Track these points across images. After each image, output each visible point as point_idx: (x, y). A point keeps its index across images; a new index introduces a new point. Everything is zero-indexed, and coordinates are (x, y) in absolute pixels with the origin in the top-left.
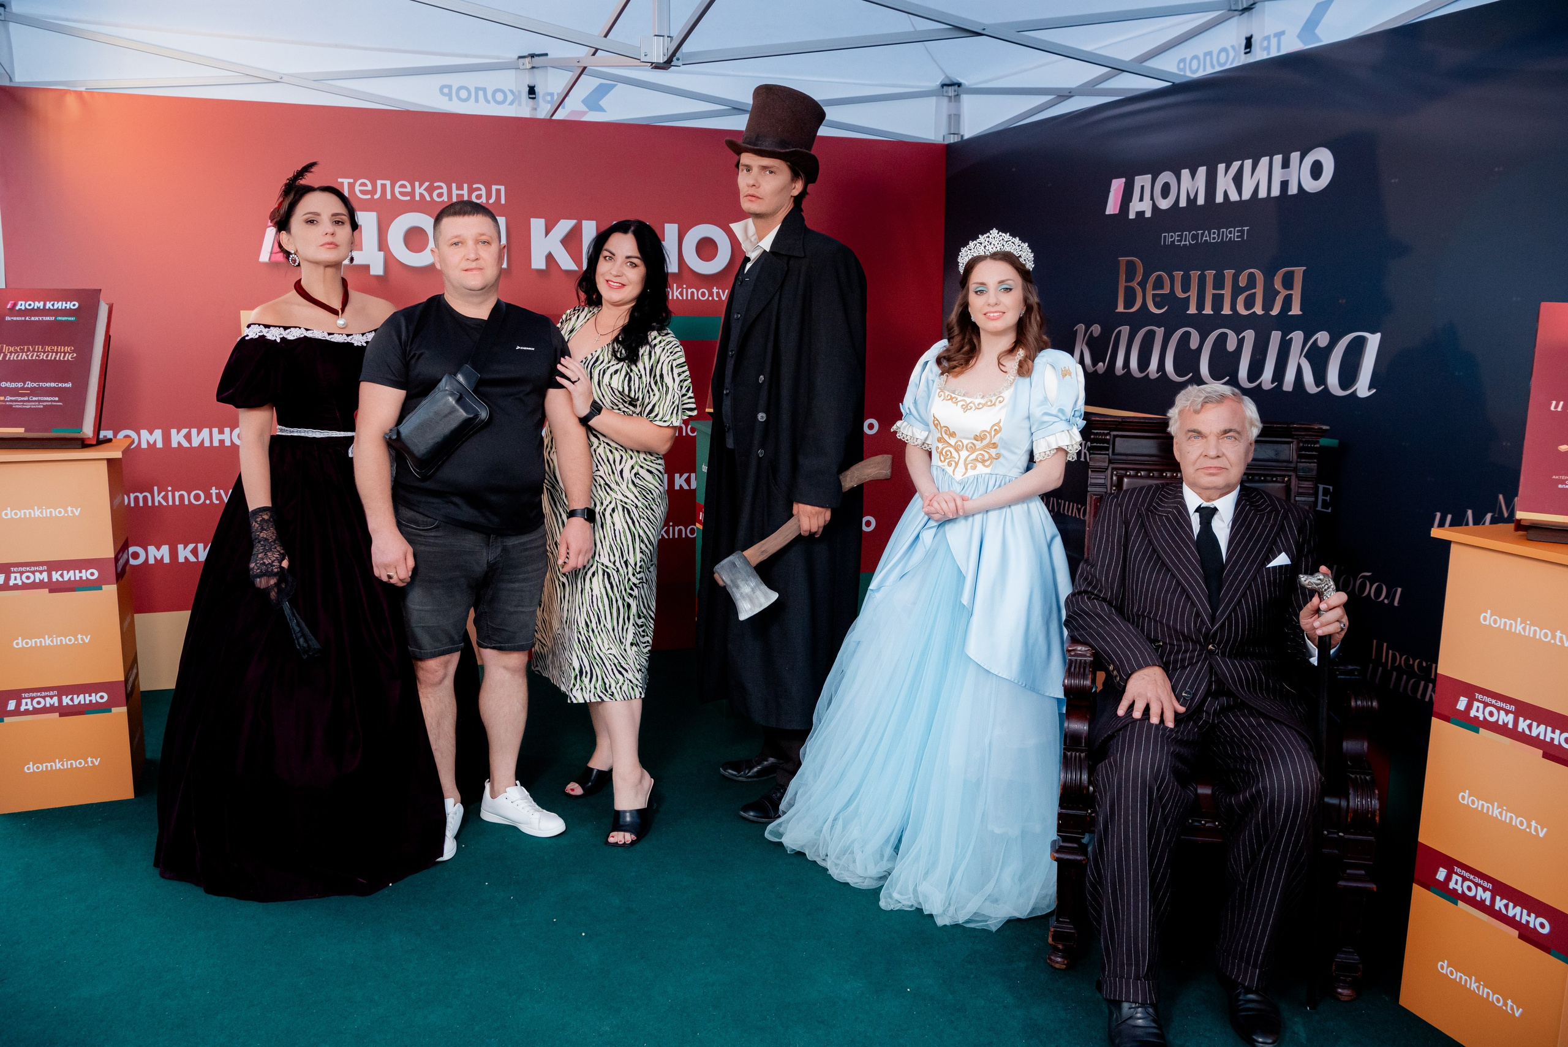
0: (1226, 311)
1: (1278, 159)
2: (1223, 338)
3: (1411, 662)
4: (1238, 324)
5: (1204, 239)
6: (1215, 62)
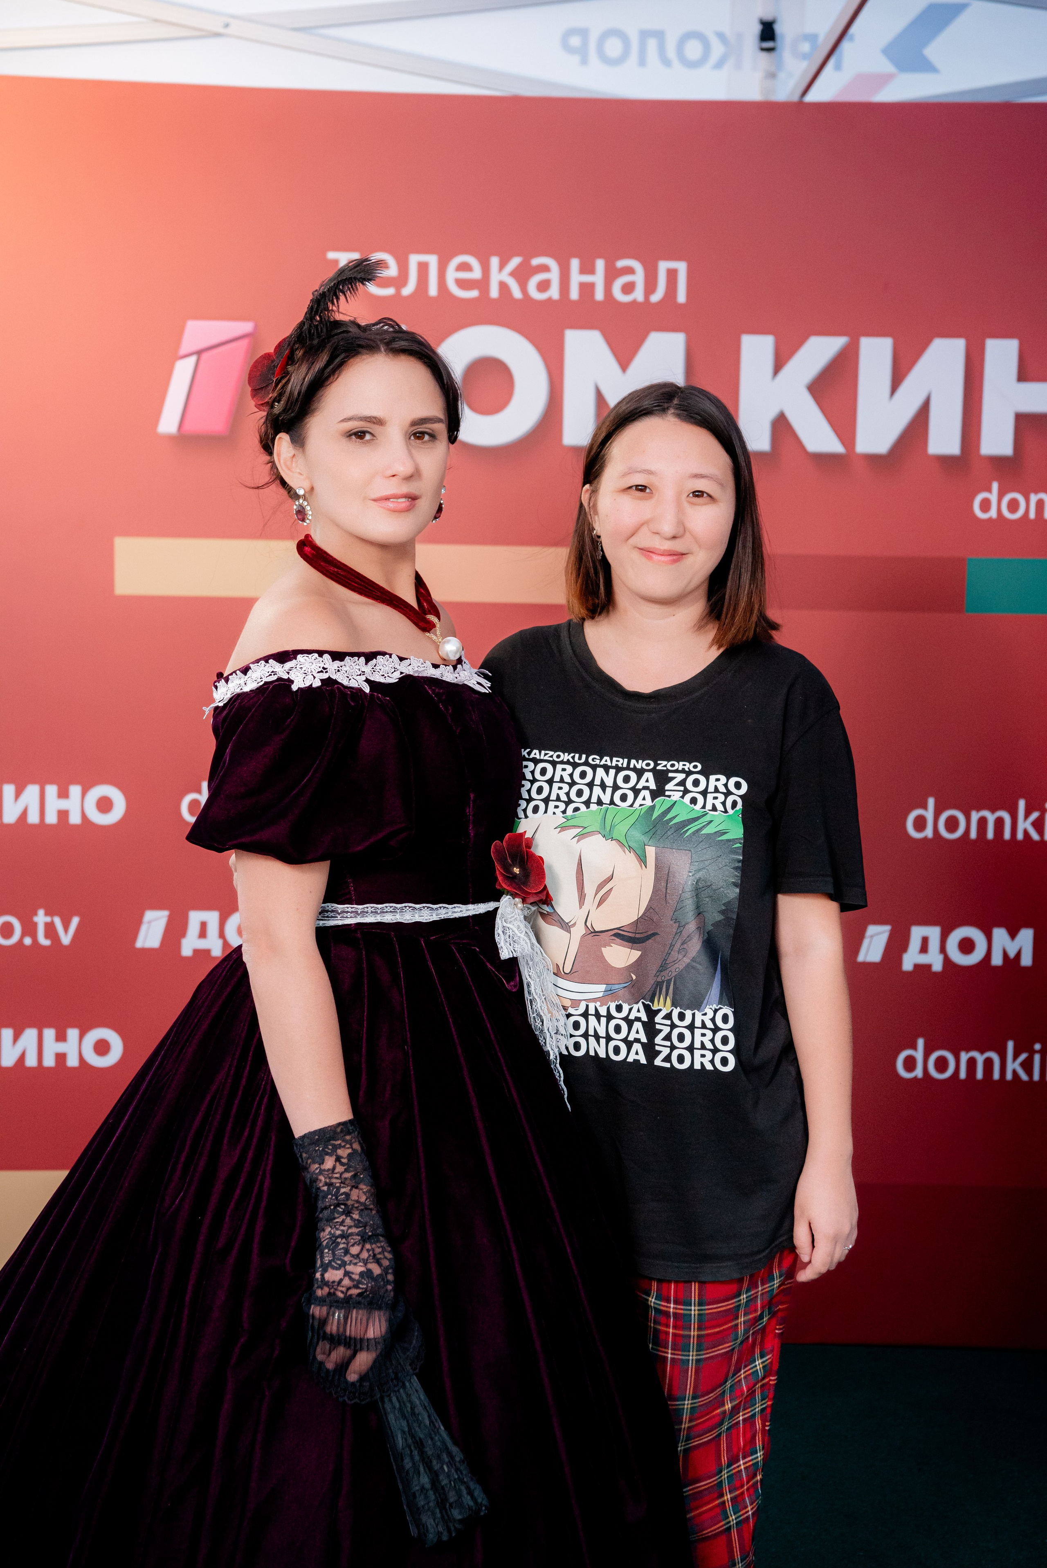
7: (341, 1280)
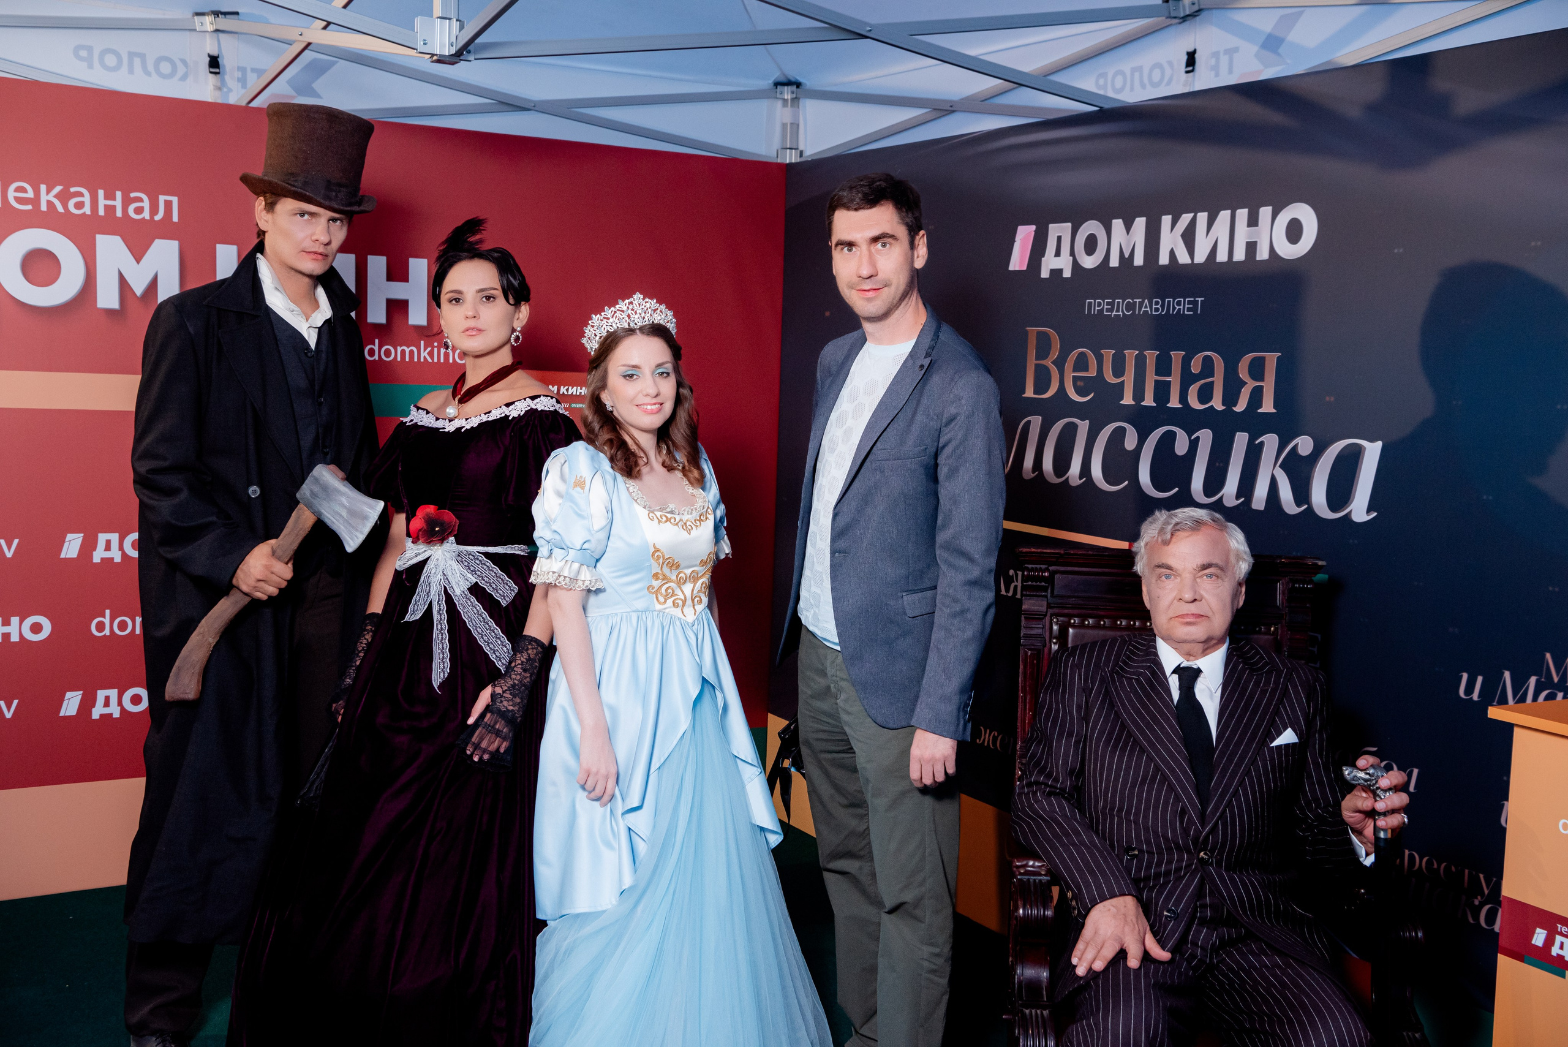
0: (1174, 403)
1: (1242, 214)
2: (1169, 438)
3: (1435, 866)
4: (1191, 421)
5: (1143, 309)
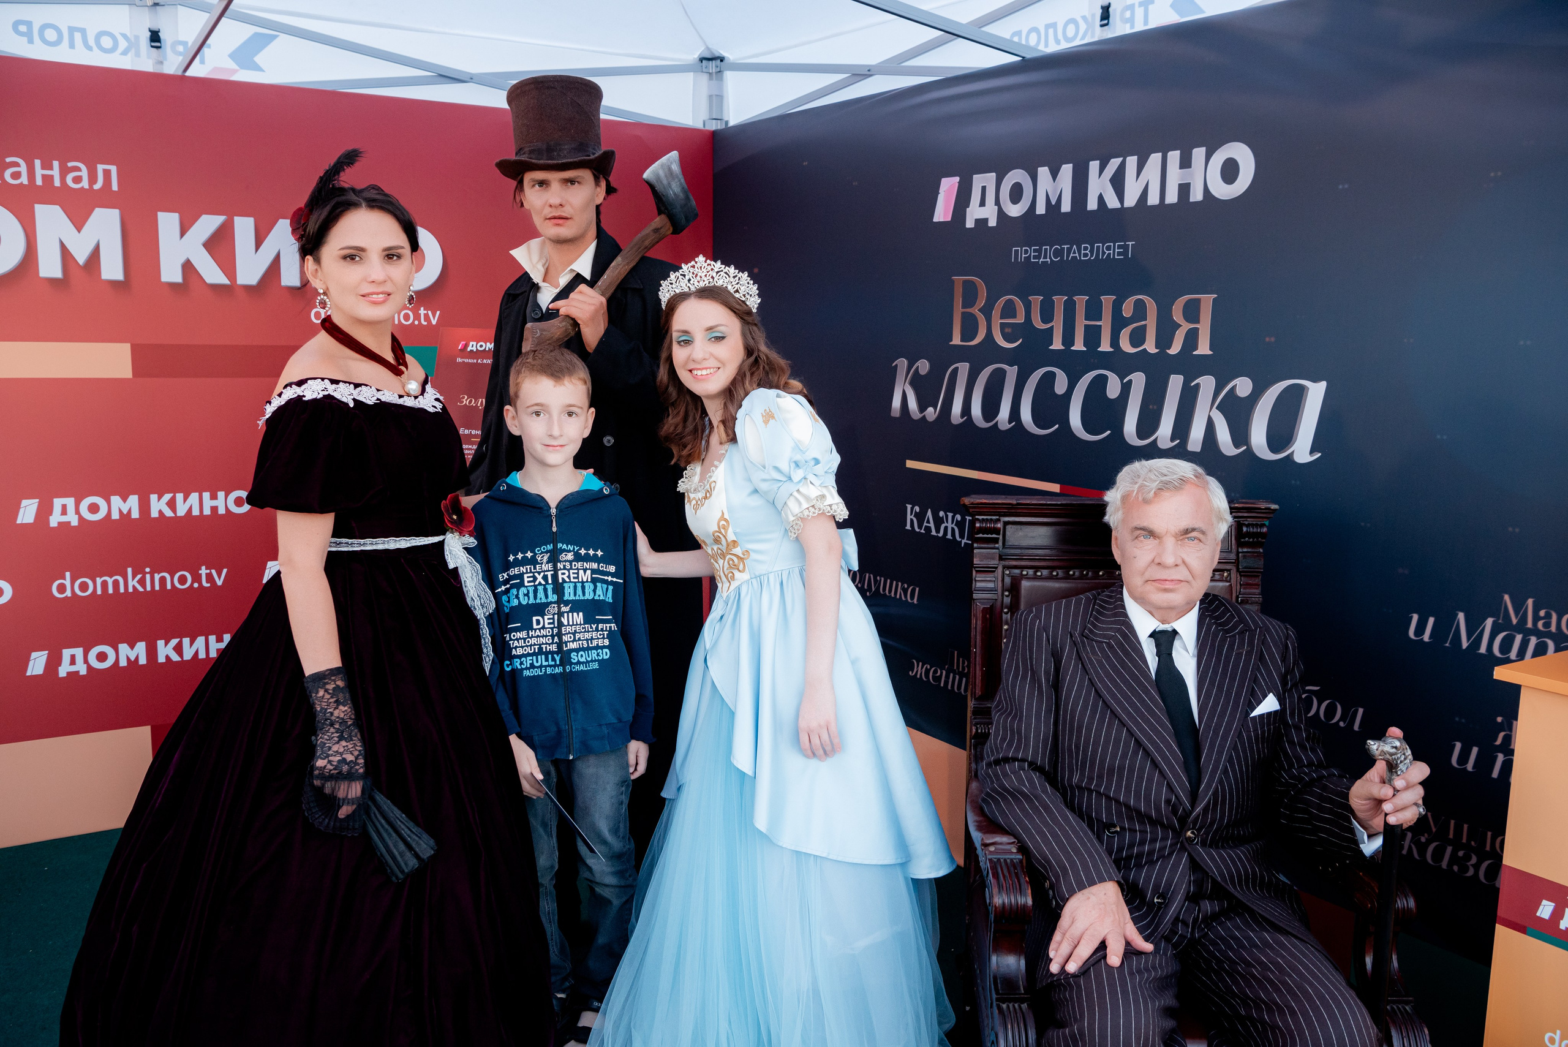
6: (1060, 36)
7: (325, 766)
